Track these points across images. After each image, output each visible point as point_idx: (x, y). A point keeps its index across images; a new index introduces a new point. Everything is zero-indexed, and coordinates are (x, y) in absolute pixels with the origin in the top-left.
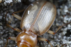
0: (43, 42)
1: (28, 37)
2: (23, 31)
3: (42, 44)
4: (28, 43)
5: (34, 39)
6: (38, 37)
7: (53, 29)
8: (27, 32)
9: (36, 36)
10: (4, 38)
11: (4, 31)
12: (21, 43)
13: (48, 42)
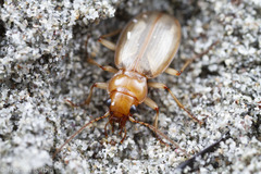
0: (157, 90)
1: (130, 81)
2: (121, 72)
3: (155, 94)
4: (130, 93)
5: (141, 85)
6: (148, 81)
7: (176, 66)
8: (126, 73)
9: (145, 79)
10: (84, 85)
11: (84, 71)
12: (117, 94)
13: (167, 89)
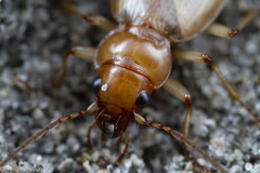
2: (122, 28)
5: (159, 54)
8: (134, 30)
12: (114, 70)
13: (210, 65)
